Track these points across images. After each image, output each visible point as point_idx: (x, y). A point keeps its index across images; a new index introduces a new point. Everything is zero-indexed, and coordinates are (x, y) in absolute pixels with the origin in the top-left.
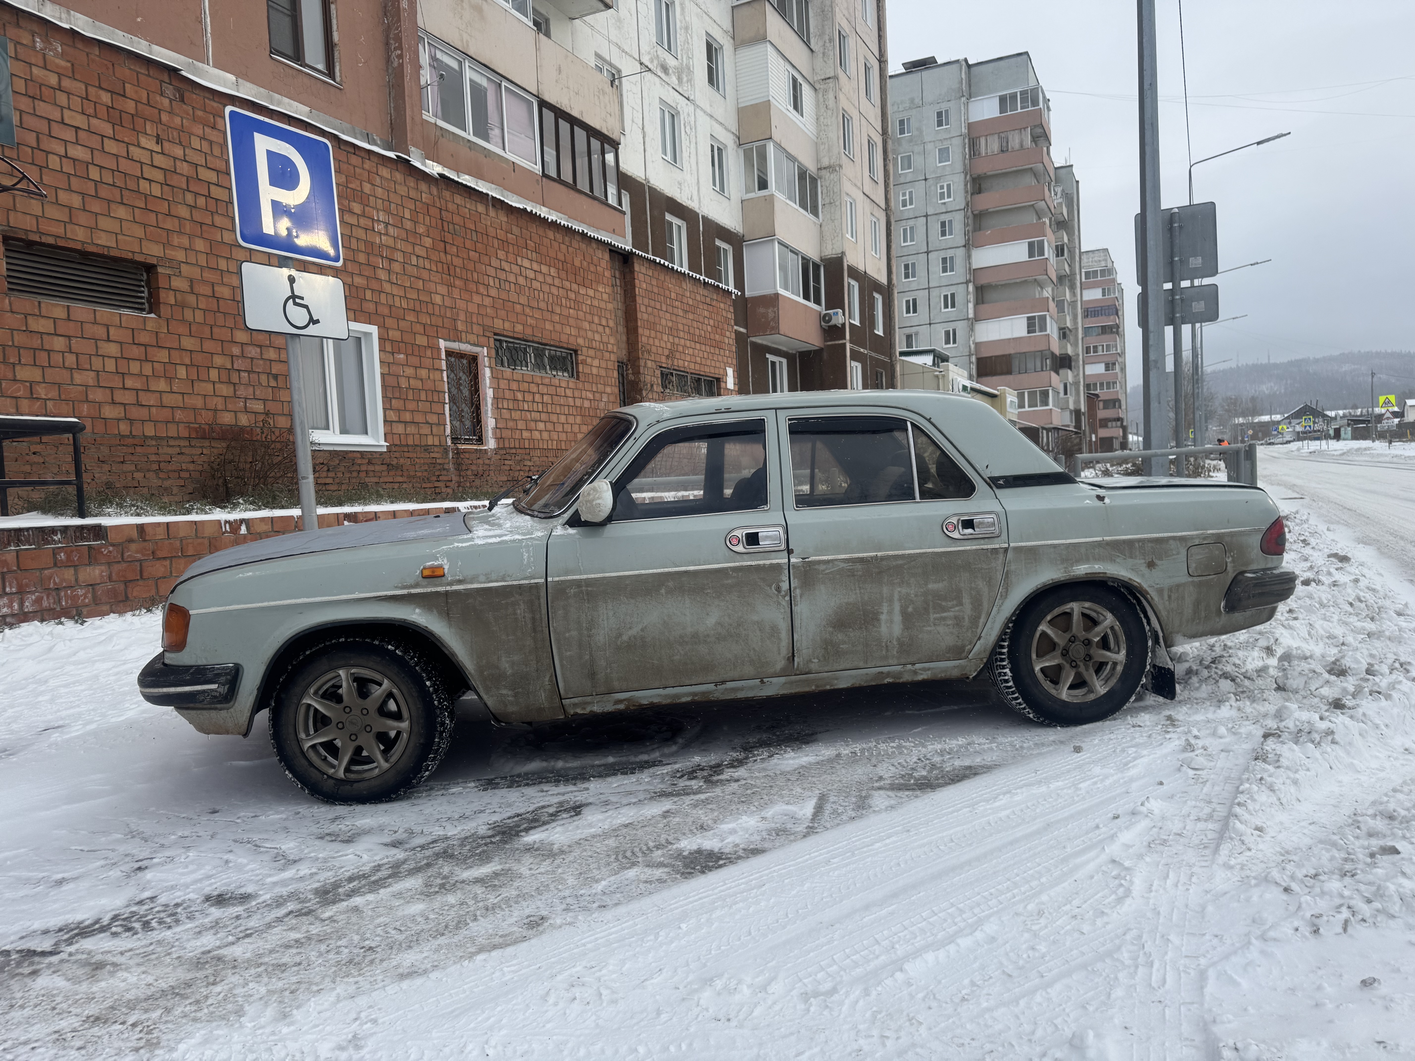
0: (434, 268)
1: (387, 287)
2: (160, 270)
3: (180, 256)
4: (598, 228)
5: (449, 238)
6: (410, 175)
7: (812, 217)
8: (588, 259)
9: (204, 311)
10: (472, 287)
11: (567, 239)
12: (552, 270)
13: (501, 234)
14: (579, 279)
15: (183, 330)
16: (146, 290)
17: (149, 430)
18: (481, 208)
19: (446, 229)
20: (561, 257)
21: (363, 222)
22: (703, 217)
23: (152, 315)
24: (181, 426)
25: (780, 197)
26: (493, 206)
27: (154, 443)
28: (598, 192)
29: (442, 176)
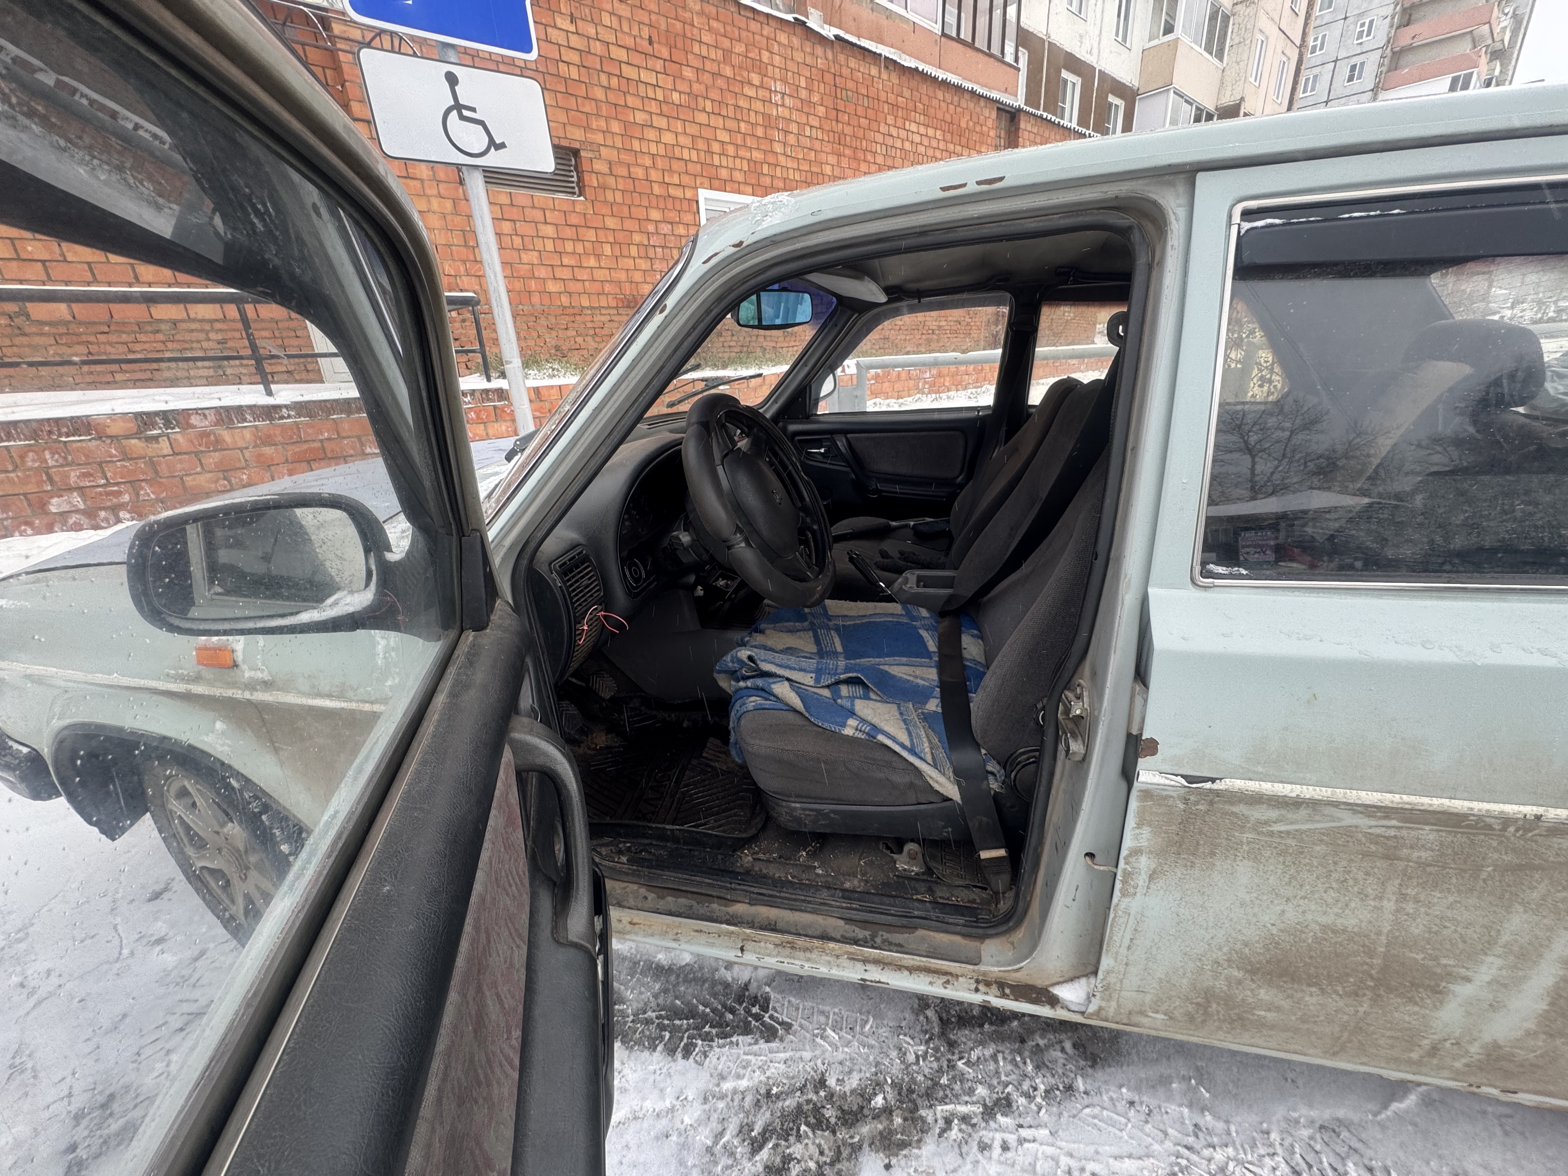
0: (826, 139)
1: (782, 160)
2: (583, 154)
3: (599, 138)
4: (990, 88)
5: (841, 105)
6: (807, 39)
7: (1216, 61)
8: (975, 119)
9: (623, 191)
10: (860, 155)
11: (956, 99)
12: (938, 133)
13: (892, 98)
14: (964, 141)
15: (606, 210)
16: (574, 174)
17: (586, 303)
18: (874, 71)
19: (839, 96)
20: (948, 118)
21: (762, 93)
22: (1100, 71)
23: (582, 198)
24: (610, 297)
25: (1186, 40)
26: (886, 67)
27: (589, 312)
28: (995, 50)
29: (837, 37)
